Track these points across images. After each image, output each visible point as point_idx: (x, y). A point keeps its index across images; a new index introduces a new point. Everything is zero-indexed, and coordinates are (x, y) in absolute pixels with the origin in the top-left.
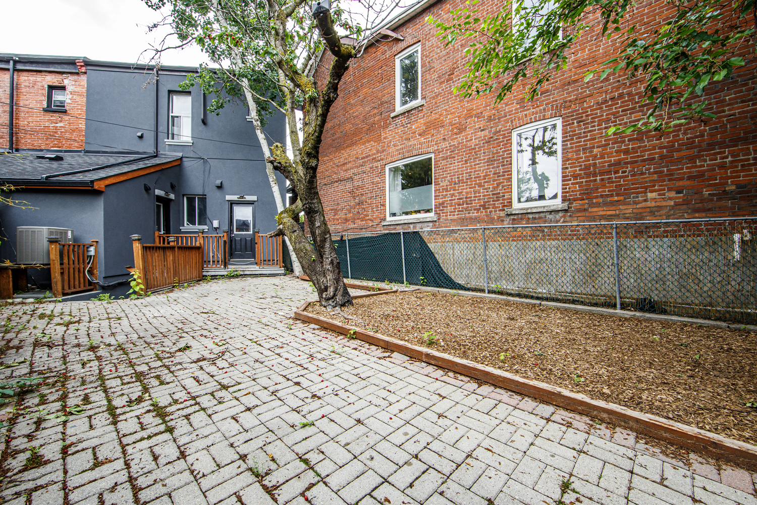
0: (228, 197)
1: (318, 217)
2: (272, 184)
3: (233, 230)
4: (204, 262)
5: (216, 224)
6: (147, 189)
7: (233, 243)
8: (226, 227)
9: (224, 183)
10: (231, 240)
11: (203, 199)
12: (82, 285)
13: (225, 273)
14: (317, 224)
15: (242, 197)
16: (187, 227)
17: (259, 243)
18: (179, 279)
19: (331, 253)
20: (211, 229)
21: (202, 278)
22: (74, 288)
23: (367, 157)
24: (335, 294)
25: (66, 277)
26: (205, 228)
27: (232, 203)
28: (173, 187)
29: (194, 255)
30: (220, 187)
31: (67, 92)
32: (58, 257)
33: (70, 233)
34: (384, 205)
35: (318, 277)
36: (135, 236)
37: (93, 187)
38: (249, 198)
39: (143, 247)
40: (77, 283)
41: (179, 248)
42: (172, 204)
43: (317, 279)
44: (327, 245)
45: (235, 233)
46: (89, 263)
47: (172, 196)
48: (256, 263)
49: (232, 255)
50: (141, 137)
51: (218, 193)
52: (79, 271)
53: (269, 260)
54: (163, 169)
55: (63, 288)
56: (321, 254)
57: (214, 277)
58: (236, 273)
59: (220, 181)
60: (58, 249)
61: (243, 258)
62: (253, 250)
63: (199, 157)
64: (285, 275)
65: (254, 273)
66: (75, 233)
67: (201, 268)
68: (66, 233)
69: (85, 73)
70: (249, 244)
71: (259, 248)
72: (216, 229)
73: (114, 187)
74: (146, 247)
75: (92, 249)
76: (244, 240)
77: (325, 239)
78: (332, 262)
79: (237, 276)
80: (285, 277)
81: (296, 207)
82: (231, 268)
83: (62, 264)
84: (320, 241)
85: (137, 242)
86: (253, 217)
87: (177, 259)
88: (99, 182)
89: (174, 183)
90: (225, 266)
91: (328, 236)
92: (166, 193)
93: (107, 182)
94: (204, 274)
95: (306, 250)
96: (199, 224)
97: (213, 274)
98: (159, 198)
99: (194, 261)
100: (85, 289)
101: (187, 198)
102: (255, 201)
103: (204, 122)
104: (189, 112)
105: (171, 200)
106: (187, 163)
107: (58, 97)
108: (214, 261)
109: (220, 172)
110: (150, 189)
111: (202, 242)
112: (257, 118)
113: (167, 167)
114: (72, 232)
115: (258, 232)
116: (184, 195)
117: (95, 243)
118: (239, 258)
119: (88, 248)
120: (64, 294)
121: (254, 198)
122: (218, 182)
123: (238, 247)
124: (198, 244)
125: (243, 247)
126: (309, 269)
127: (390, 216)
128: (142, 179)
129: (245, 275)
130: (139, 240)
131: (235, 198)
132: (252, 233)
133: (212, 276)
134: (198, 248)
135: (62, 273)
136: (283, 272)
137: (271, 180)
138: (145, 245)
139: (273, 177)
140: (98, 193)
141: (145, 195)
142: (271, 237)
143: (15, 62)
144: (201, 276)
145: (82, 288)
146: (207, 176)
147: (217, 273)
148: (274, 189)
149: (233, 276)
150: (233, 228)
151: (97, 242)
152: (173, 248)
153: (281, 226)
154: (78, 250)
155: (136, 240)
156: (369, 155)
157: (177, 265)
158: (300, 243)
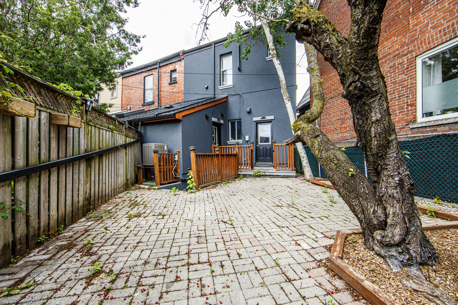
0: (255, 119)
1: (376, 103)
2: (286, 101)
3: (258, 142)
4: (239, 163)
5: (247, 138)
6: (207, 118)
7: (258, 151)
8: (253, 140)
9: (252, 109)
10: (257, 149)
11: (240, 123)
12: (171, 179)
13: (252, 173)
14: (375, 116)
15: (264, 118)
16: (231, 141)
17: (275, 151)
18: (222, 177)
19: (399, 168)
20: (244, 142)
21: (237, 176)
22: (167, 180)
23: (386, 56)
24: (404, 240)
25: (162, 174)
26: (240, 141)
27: (257, 123)
28: (222, 116)
29: (232, 160)
30: (249, 112)
31: (177, 72)
32: (158, 161)
33: (166, 147)
34: (414, 105)
35: (364, 203)
36: (192, 148)
37: (175, 117)
38: (268, 118)
39: (197, 155)
40: (168, 177)
41: (222, 155)
42: (222, 127)
43: (362, 206)
44: (392, 153)
45: (259, 144)
46: (175, 165)
47: (222, 122)
48: (274, 167)
49: (257, 160)
50: (207, 88)
51: (248, 117)
52: (169, 170)
53: (283, 164)
54: (216, 104)
55: (161, 181)
56: (376, 169)
57: (245, 176)
58: (259, 173)
59: (249, 108)
60: (158, 156)
61: (265, 162)
62: (271, 156)
63: (236, 93)
64: (296, 177)
65: (272, 174)
66: (170, 147)
67: (237, 169)
68: (164, 147)
69: (183, 59)
70: (268, 151)
71: (276, 155)
72: (247, 141)
73: (187, 117)
74: (199, 155)
75: (176, 156)
76: (265, 149)
77: (389, 142)
78: (401, 184)
79: (260, 176)
80: (296, 179)
81: (311, 114)
82: (256, 169)
83: (160, 166)
84: (379, 146)
85: (193, 151)
86: (271, 131)
87: (220, 163)
88: (178, 114)
89: (223, 113)
90: (252, 168)
91: (393, 137)
92: (218, 119)
93: (184, 114)
94: (239, 173)
95: (338, 160)
96: (238, 139)
97: (244, 173)
98: (214, 124)
99: (232, 164)
100: (173, 181)
101: (231, 122)
102: (272, 120)
103: (240, 70)
104: (231, 66)
105: (221, 124)
106: (230, 99)
107: (174, 75)
108: (245, 164)
109: (250, 101)
110: (208, 117)
111: (237, 151)
112: (273, 47)
113: (219, 103)
114: (167, 146)
115: (275, 143)
116: (229, 121)
117: (178, 153)
118: (262, 162)
119: (175, 155)
120: (161, 185)
121: (272, 117)
122: (248, 109)
123: (261, 154)
124: (235, 153)
125: (265, 154)
126: (345, 189)
127: (423, 117)
128: (203, 111)
129: (266, 175)
130: (194, 150)
131: (259, 119)
132: (270, 143)
133: (244, 175)
134: (235, 155)
135: (160, 171)
136: (295, 174)
137: (285, 98)
138: (197, 154)
139: (286, 95)
140: (178, 121)
141: (206, 121)
142: (288, 144)
143: (160, 63)
144: (237, 175)
145: (171, 181)
146: (241, 106)
147: (247, 173)
148: (287, 106)
149: (257, 176)
150: (258, 140)
151: (179, 152)
152: (217, 155)
153: (299, 133)
154: (169, 157)
155: (192, 150)
156: (389, 54)
157: (220, 167)
158: (327, 150)
